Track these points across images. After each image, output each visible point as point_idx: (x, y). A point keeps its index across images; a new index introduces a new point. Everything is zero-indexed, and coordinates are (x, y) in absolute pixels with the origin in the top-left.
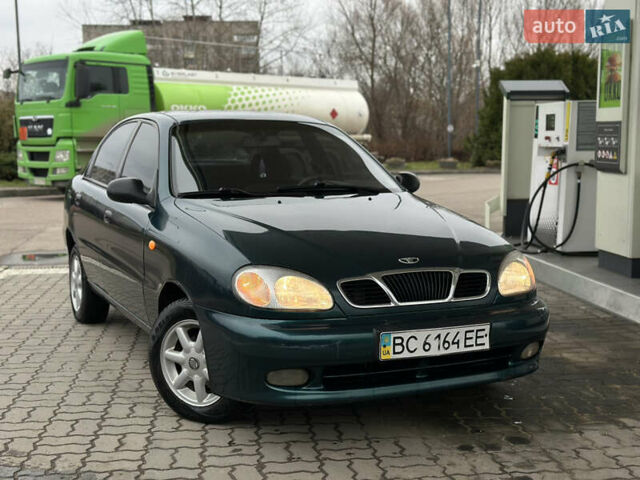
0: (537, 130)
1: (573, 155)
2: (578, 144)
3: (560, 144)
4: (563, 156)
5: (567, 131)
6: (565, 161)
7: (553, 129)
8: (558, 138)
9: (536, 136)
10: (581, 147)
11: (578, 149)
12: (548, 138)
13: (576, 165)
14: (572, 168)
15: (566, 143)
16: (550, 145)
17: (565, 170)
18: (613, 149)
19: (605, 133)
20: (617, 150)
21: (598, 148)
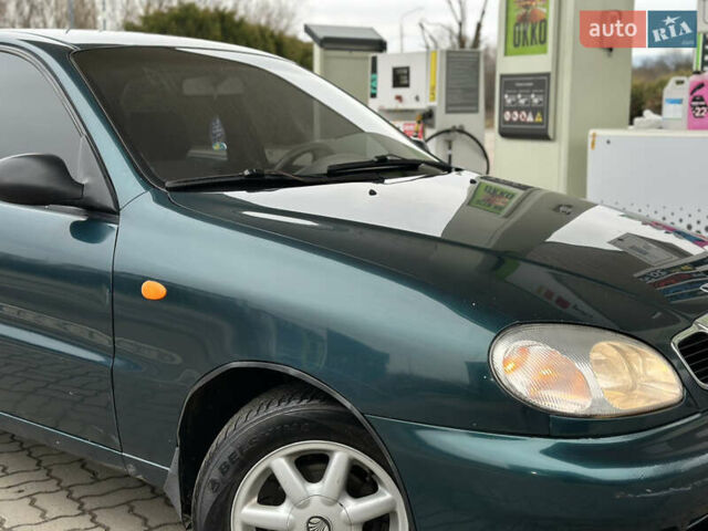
0: (375, 88)
1: (443, 120)
2: (447, 105)
3: (423, 105)
4: (429, 121)
5: (433, 88)
6: (432, 126)
7: (407, 85)
8: (417, 99)
9: (374, 96)
10: (450, 109)
11: (448, 112)
12: (399, 98)
13: (448, 131)
14: (441, 137)
15: (434, 104)
16: (401, 106)
17: (434, 139)
18: (534, 110)
19: (518, 88)
20: (542, 110)
21: (504, 108)
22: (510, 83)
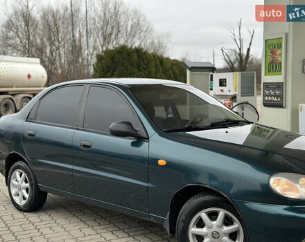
0: (212, 87)
1: (240, 99)
2: (242, 93)
3: (232, 93)
4: (234, 99)
5: (236, 87)
6: (235, 101)
7: (225, 86)
8: (229, 91)
9: (211, 89)
11: (242, 96)
12: (222, 91)
13: (242, 104)
14: (240, 106)
15: (236, 93)
16: (223, 94)
17: (237, 107)
18: (277, 96)
19: (271, 88)
20: (280, 96)
21: (265, 95)
22: (267, 86)
